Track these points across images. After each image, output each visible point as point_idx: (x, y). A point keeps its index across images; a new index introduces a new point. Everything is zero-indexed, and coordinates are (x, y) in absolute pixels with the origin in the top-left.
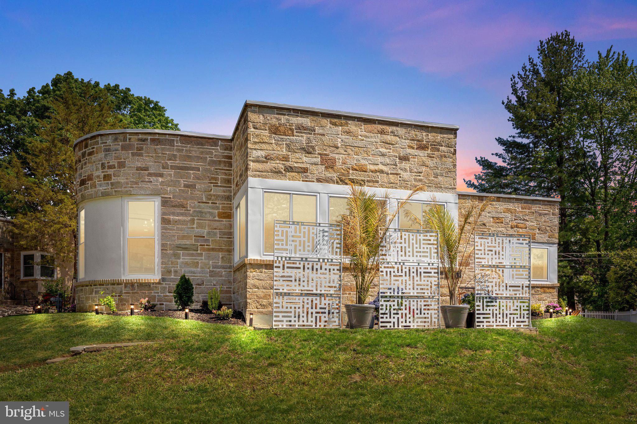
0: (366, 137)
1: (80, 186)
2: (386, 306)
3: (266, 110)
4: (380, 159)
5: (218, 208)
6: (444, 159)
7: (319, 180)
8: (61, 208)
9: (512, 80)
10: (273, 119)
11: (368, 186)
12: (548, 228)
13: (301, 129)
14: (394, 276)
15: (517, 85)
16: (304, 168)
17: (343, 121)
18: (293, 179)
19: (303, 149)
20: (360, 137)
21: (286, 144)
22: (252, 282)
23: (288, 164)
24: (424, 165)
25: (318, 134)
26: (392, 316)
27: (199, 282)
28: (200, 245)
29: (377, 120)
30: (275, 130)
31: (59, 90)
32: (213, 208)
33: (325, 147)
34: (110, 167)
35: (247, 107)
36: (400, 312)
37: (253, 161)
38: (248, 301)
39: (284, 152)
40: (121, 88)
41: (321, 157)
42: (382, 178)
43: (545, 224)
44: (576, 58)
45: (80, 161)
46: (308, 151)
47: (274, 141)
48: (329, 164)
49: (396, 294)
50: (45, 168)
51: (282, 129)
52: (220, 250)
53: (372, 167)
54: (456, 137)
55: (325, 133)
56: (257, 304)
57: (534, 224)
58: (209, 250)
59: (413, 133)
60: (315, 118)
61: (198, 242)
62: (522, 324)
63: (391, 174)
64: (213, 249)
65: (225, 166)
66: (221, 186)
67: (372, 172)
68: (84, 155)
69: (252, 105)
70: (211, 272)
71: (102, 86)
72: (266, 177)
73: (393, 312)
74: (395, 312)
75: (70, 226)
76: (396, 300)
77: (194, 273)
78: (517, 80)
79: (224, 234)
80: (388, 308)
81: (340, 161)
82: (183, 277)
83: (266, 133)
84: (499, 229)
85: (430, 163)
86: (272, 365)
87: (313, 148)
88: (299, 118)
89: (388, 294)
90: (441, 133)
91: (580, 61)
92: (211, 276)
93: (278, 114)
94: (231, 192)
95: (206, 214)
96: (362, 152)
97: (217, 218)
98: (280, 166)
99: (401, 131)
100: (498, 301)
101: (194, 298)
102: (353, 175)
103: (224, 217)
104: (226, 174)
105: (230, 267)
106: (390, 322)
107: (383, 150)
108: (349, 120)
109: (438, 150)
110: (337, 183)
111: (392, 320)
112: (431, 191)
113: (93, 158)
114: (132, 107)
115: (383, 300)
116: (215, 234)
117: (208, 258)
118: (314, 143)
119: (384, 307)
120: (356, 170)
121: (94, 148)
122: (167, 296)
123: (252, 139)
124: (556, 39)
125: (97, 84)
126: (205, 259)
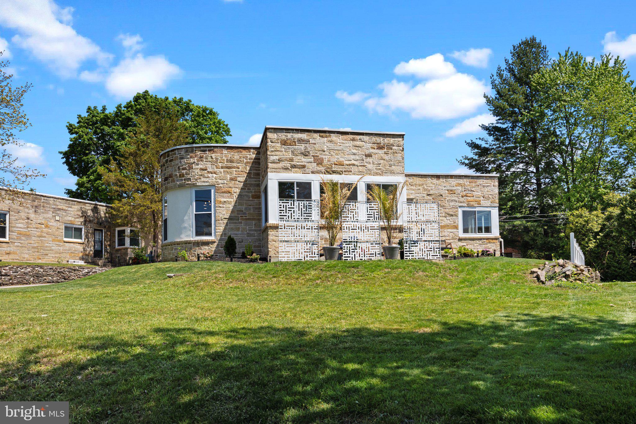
0: (343, 143)
1: (165, 181)
2: (347, 247)
3: (278, 131)
4: (353, 157)
5: (251, 192)
6: (396, 154)
7: (313, 172)
8: (145, 195)
9: (491, 78)
10: (283, 136)
11: (344, 174)
12: (490, 196)
13: (301, 141)
14: (352, 229)
15: (495, 82)
16: (303, 165)
17: (328, 134)
18: (296, 172)
19: (302, 153)
20: (339, 144)
21: (291, 151)
22: (272, 238)
23: (292, 163)
24: (382, 159)
25: (311, 143)
26: (351, 253)
27: (240, 240)
28: (241, 217)
29: (350, 132)
30: (284, 143)
31: (139, 105)
32: (248, 192)
33: (316, 152)
34: (184, 169)
35: (267, 130)
36: (356, 251)
37: (271, 163)
38: (269, 249)
39: (290, 156)
40: (184, 100)
41: (314, 158)
42: (354, 169)
43: (488, 193)
44: (542, 58)
45: (164, 165)
46: (305, 154)
47: (283, 150)
48: (319, 162)
49: (353, 240)
50: (133, 166)
51: (288, 142)
52: (253, 219)
53: (348, 163)
54: (403, 140)
55: (316, 142)
56: (275, 252)
57: (480, 193)
58: (246, 219)
59: (374, 139)
60: (309, 134)
61: (239, 214)
62: (435, 257)
63: (360, 166)
64: (249, 219)
65: (256, 165)
66: (253, 178)
67: (347, 165)
68: (167, 161)
69: (269, 129)
70: (247, 233)
71: (170, 100)
72: (279, 172)
73: (351, 251)
74: (353, 251)
75: (151, 208)
76: (353, 244)
77: (237, 234)
78: (495, 77)
79: (256, 208)
80: (348, 248)
81: (327, 160)
82: (230, 237)
83: (279, 145)
84: (453, 198)
85: (386, 157)
86: (274, 277)
87: (308, 152)
88: (299, 134)
89: (348, 240)
90: (393, 138)
91: (545, 60)
92: (248, 236)
93: (285, 132)
94: (260, 181)
95: (244, 196)
96: (341, 153)
97: (251, 199)
98: (288, 165)
99: (366, 138)
100: (419, 243)
101: (237, 250)
102: (335, 168)
103: (256, 198)
104: (256, 170)
105: (260, 230)
106: (350, 257)
107: (354, 151)
108: (332, 133)
109: (392, 149)
110: (325, 173)
111: (351, 256)
112: (388, 176)
113: (173, 163)
114: (193, 114)
115: (345, 243)
116: (250, 209)
117: (246, 225)
118: (309, 149)
119: (346, 248)
120: (336, 165)
121: (173, 157)
122: (220, 250)
123: (270, 149)
124: (526, 43)
125: (167, 99)
126: (244, 226)
